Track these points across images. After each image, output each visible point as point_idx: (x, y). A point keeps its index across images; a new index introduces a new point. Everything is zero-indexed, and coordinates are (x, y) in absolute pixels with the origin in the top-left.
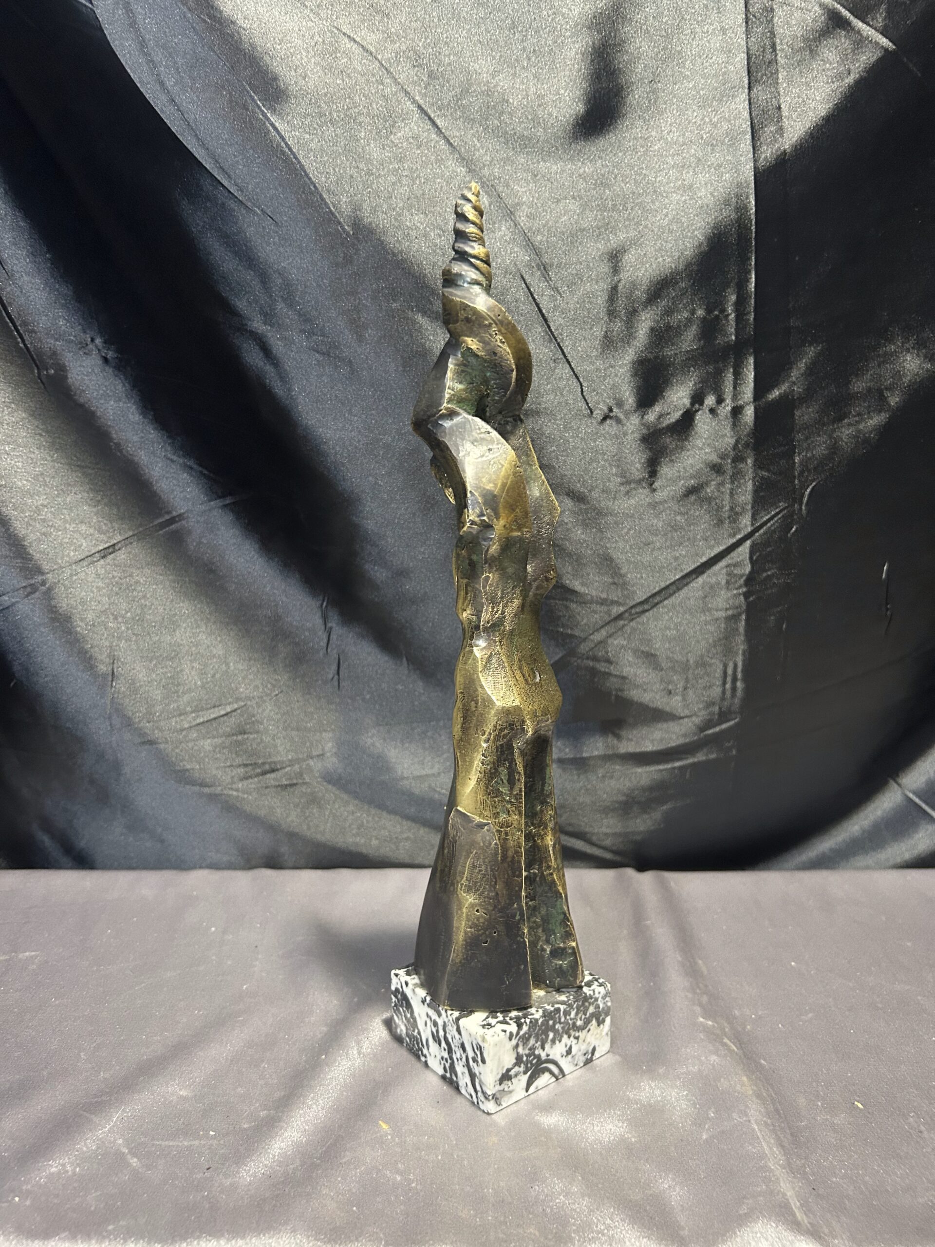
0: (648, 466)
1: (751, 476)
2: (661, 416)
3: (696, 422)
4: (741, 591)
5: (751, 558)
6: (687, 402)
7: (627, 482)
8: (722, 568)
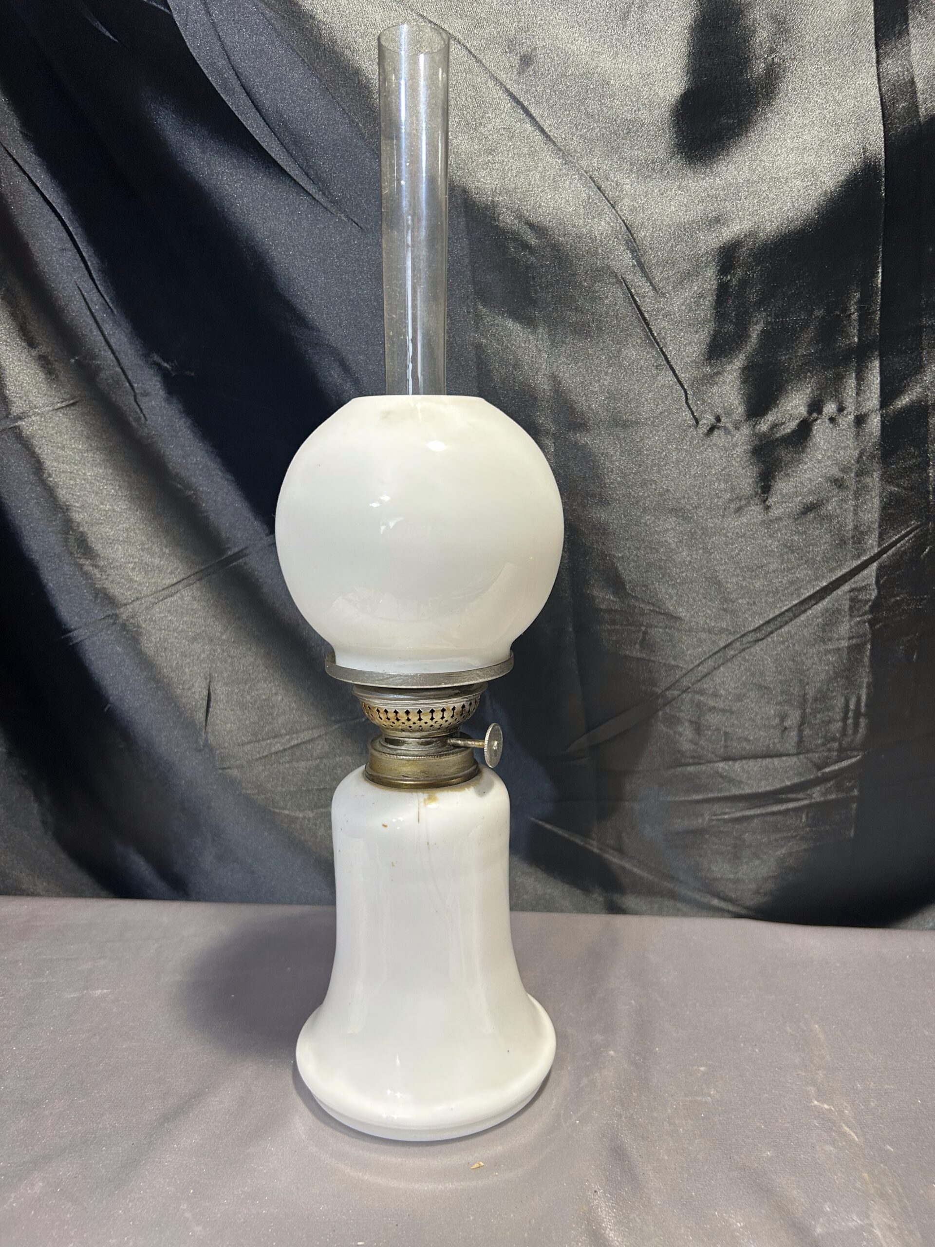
0: (760, 480)
1: (877, 491)
2: (774, 426)
3: (815, 432)
4: (865, 617)
5: (877, 582)
6: (803, 411)
7: (737, 498)
8: (845, 593)
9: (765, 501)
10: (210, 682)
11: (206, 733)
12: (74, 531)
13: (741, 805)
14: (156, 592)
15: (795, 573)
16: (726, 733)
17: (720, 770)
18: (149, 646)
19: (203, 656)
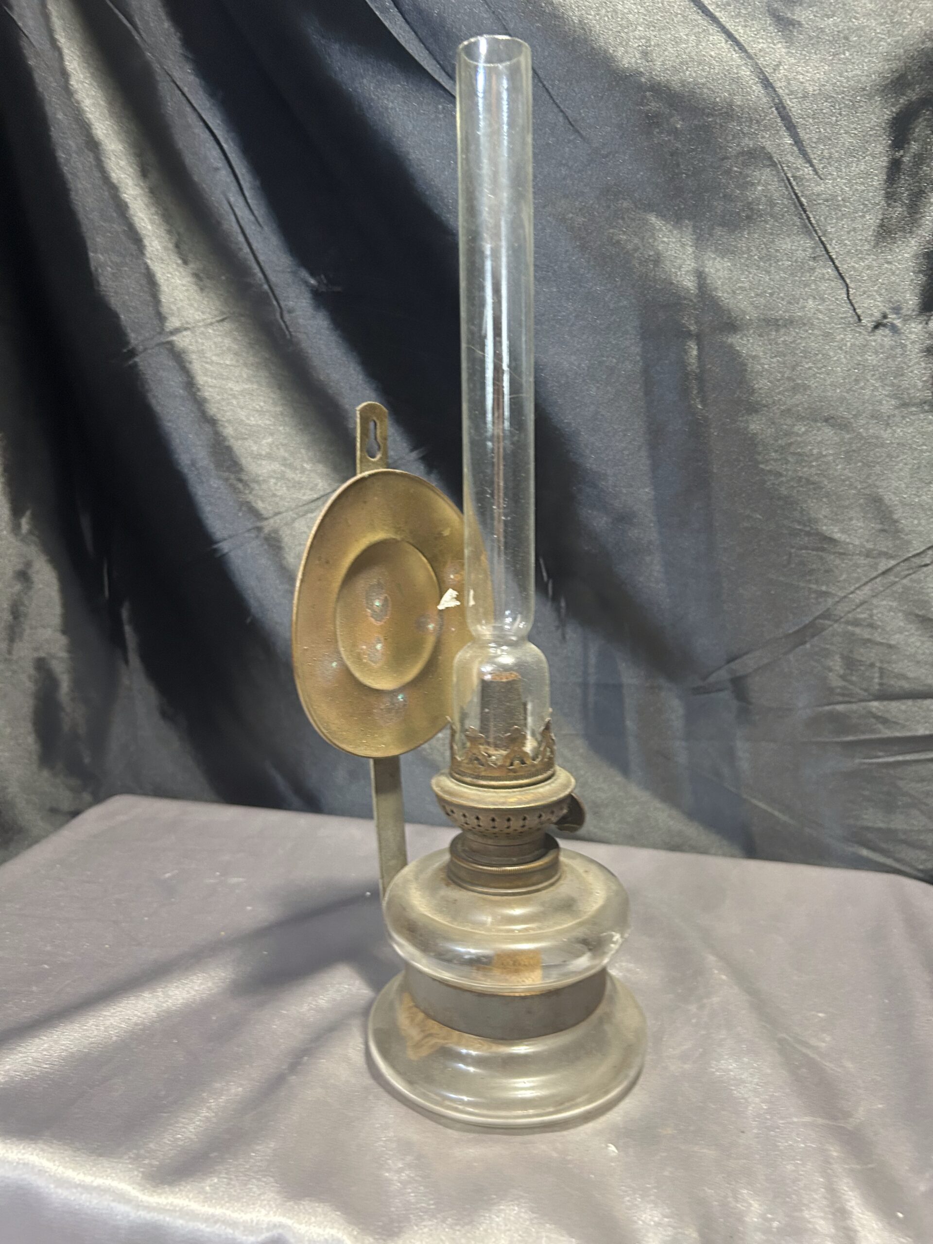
7: (903, 405)
12: (222, 445)
13: (896, 748)
14: (297, 507)
16: (882, 670)
17: (874, 710)
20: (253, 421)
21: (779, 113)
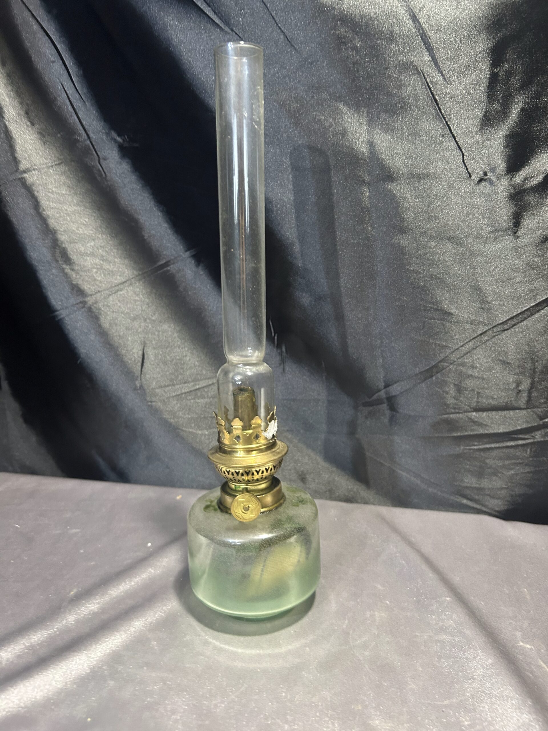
0: (513, 218)
2: (526, 179)
7: (496, 230)
9: (515, 233)
10: (144, 347)
11: (141, 379)
12: (59, 246)
13: (485, 440)
14: (111, 287)
15: (533, 284)
16: (478, 393)
17: (473, 417)
18: (105, 322)
19: (140, 330)
20: (81, 231)
21: (422, 39)
